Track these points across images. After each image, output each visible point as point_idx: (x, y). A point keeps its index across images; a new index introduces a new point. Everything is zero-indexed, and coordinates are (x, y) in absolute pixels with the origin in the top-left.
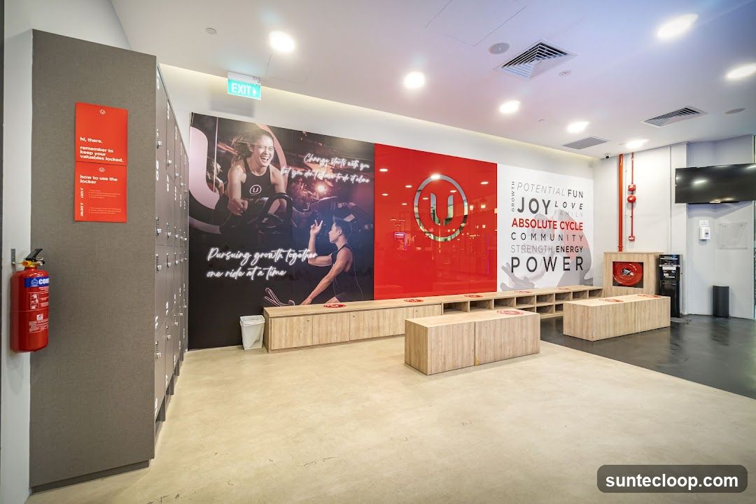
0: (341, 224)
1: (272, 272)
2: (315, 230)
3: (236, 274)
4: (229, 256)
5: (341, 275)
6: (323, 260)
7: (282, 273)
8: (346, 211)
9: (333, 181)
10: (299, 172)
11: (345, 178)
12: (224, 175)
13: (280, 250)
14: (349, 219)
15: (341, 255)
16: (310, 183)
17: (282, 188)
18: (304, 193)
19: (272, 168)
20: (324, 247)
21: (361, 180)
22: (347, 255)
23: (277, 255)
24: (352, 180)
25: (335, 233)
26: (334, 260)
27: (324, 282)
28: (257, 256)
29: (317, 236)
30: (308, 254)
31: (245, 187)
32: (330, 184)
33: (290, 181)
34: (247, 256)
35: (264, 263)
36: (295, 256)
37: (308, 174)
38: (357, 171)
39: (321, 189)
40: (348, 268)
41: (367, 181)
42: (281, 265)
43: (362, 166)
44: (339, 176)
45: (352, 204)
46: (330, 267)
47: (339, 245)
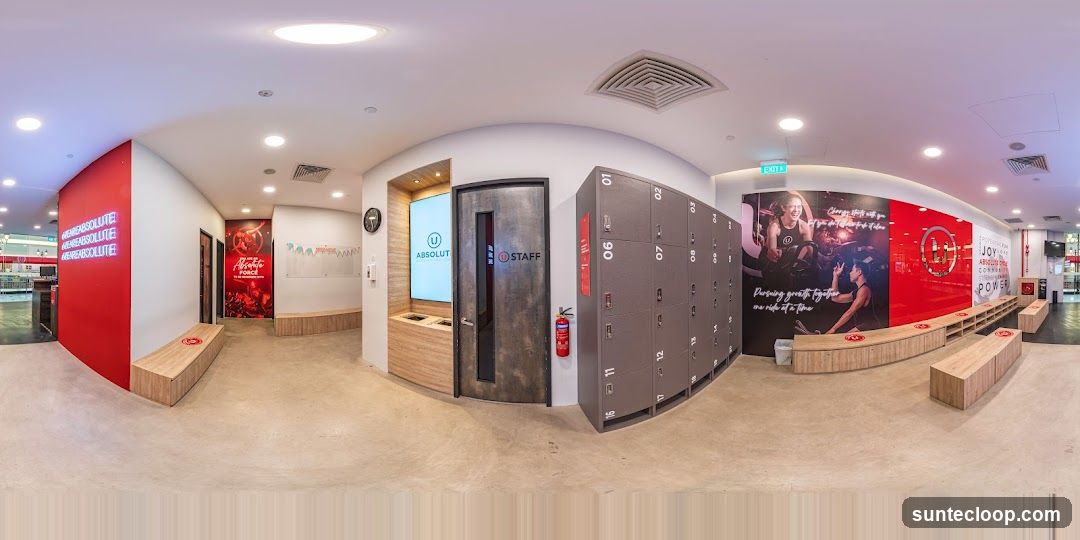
0: (860, 265)
1: (801, 308)
2: (838, 271)
3: (774, 308)
4: (768, 294)
5: (861, 310)
6: (845, 297)
7: (810, 309)
8: (865, 254)
9: (853, 228)
10: (824, 223)
11: (864, 226)
13: (808, 290)
14: (867, 261)
15: (861, 292)
16: (833, 231)
17: (809, 237)
18: (828, 240)
19: (801, 222)
20: (846, 286)
21: (878, 227)
22: (866, 293)
23: (805, 294)
24: (870, 227)
25: (855, 273)
26: (854, 297)
27: (845, 316)
28: (789, 294)
29: (839, 276)
30: (832, 293)
31: (779, 239)
32: (850, 231)
33: (817, 231)
34: (781, 294)
35: (795, 300)
36: (820, 294)
37: (831, 224)
38: (874, 220)
39: (843, 235)
40: (867, 304)
41: (883, 228)
42: (808, 302)
43: (879, 216)
44: (858, 224)
45: (870, 248)
46: (851, 303)
47: (859, 284)
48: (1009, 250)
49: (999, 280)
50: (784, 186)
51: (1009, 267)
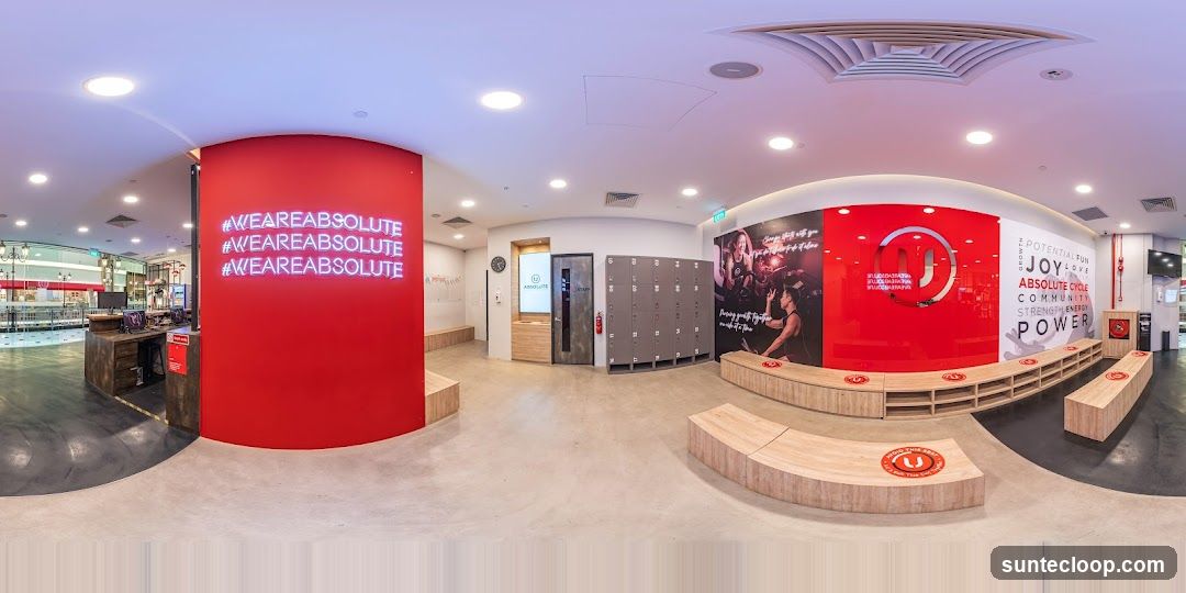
0: (791, 291)
1: (746, 328)
2: (771, 297)
3: (730, 326)
4: (727, 314)
5: (790, 339)
6: (777, 323)
7: (751, 330)
8: (795, 279)
9: (783, 253)
10: (760, 253)
11: (794, 248)
12: (725, 267)
13: (749, 313)
14: (797, 286)
15: (790, 320)
16: (766, 259)
17: (750, 268)
18: (763, 268)
19: (745, 255)
20: (778, 313)
21: (810, 246)
22: (796, 320)
23: (747, 316)
24: (800, 248)
25: (785, 300)
26: (785, 324)
27: (777, 342)
28: (739, 316)
29: (772, 302)
30: (766, 317)
31: (733, 270)
32: (781, 256)
33: (755, 260)
34: (734, 315)
35: (742, 321)
36: (757, 318)
37: (766, 252)
38: (805, 239)
39: (775, 262)
40: (797, 333)
41: (816, 246)
42: (750, 323)
43: (810, 233)
44: (788, 248)
45: (801, 271)
46: (781, 330)
47: (789, 310)
48: (1091, 266)
49: (1070, 316)
50: (735, 226)
51: (1091, 293)
